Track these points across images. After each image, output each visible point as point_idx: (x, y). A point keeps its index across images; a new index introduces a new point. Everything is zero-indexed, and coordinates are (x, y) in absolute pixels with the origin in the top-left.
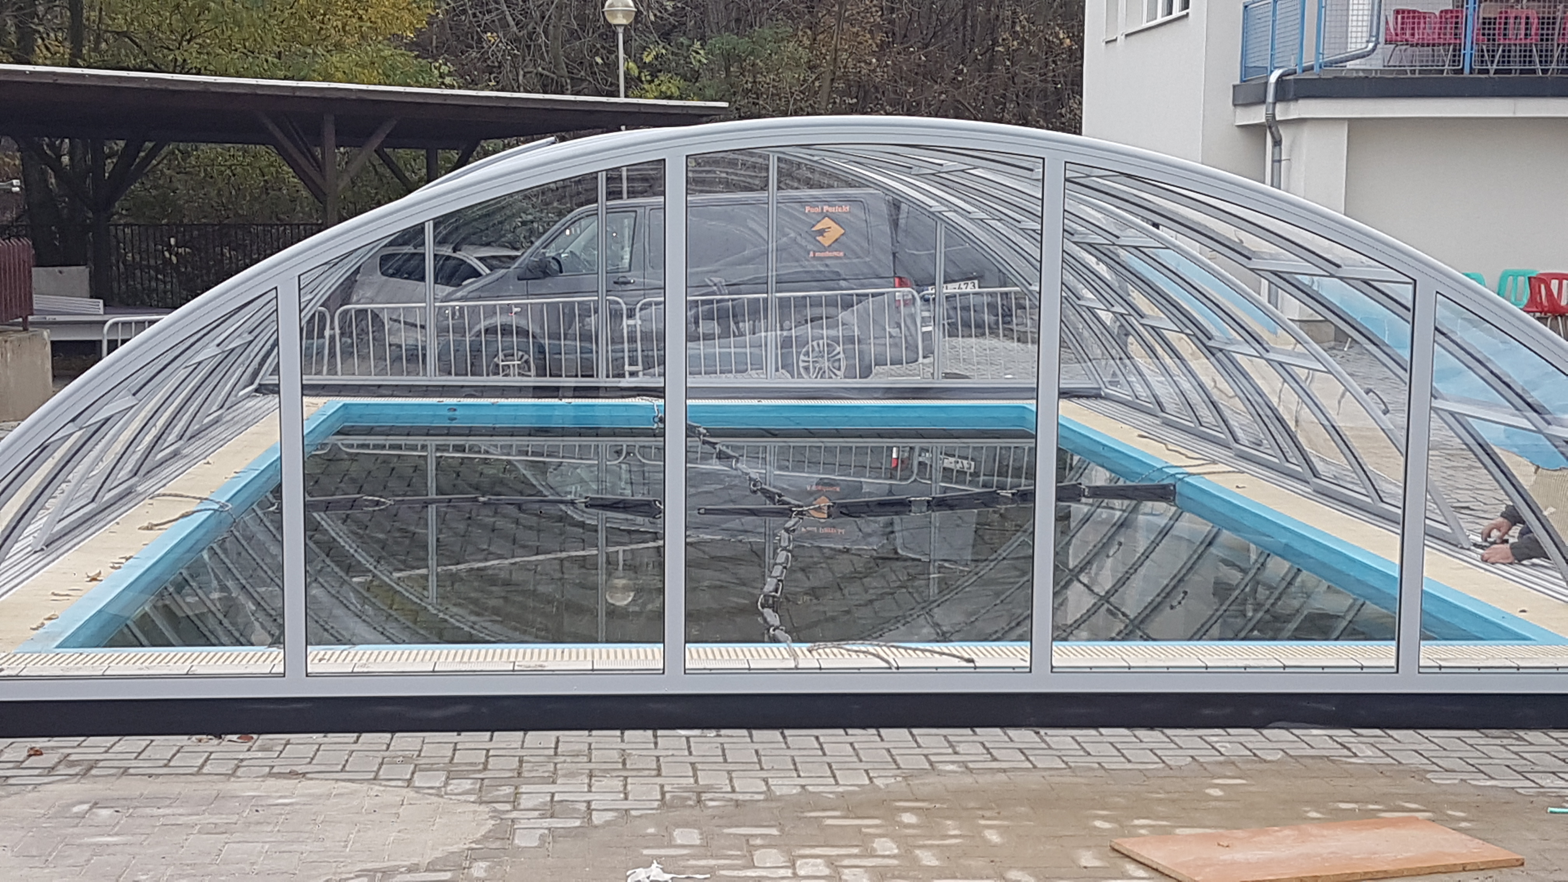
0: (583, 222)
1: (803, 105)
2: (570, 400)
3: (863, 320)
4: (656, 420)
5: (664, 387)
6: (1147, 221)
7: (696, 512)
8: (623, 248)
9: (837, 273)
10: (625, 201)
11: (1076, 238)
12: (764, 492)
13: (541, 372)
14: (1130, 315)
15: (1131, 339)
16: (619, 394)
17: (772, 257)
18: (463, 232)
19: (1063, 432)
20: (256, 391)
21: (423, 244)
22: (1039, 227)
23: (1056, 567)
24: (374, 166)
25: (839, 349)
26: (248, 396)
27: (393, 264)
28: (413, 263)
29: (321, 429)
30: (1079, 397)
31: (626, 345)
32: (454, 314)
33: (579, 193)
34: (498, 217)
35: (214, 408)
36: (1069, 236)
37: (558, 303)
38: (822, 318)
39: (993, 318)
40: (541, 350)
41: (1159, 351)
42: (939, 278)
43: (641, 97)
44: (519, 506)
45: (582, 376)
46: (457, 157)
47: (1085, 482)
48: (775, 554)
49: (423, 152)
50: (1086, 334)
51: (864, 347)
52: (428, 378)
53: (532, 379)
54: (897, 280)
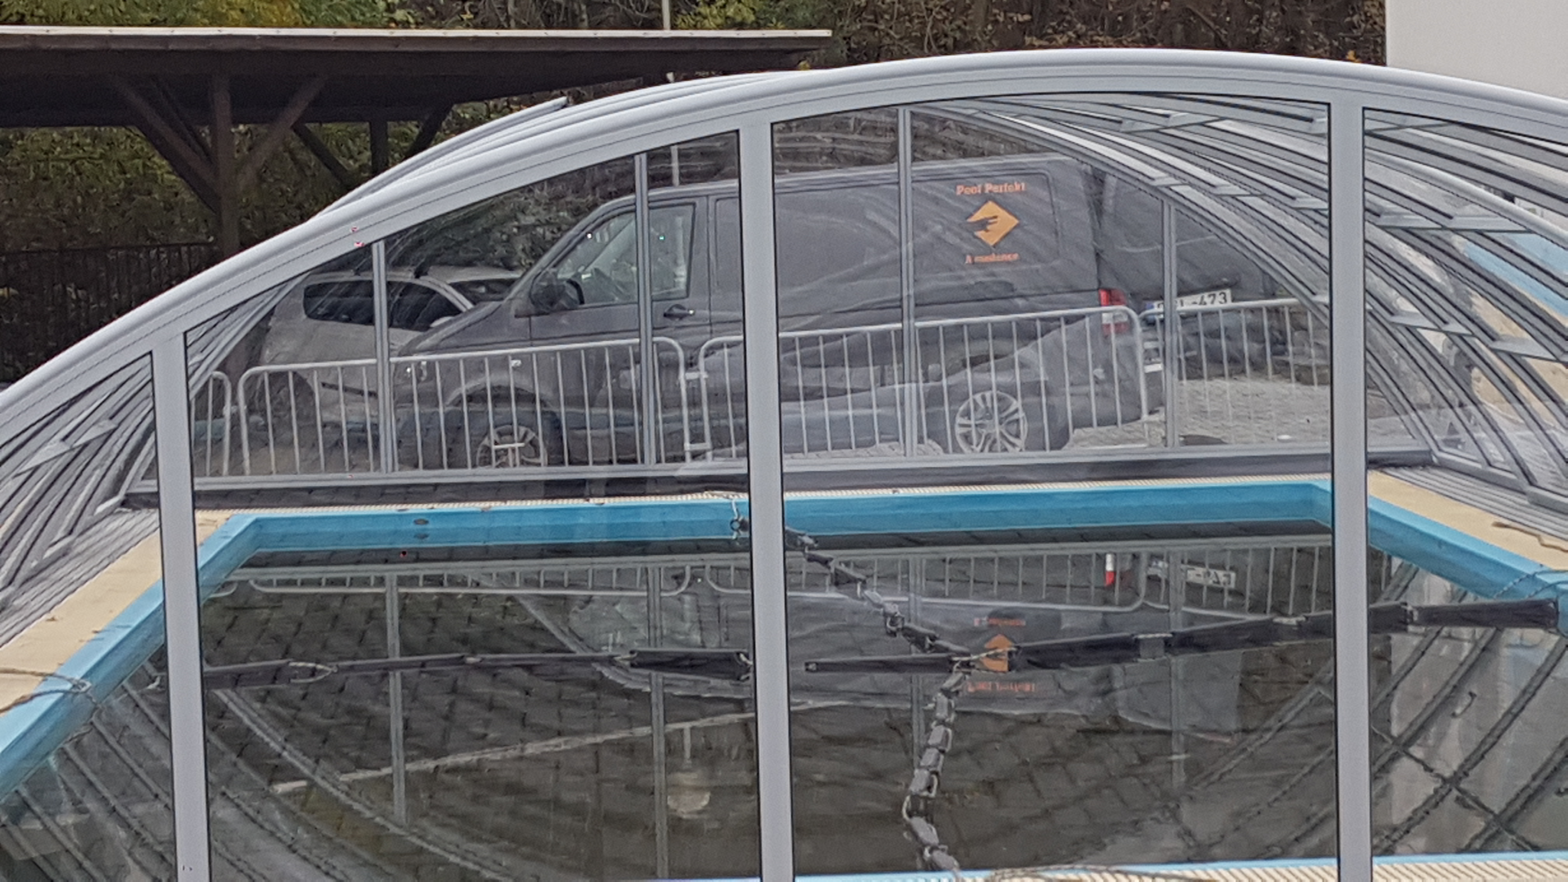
0: (614, 224)
1: (947, 27)
2: (601, 500)
3: (1053, 358)
4: (736, 525)
5: (748, 475)
6: (1496, 191)
7: (803, 668)
8: (675, 263)
9: (1009, 286)
10: (677, 189)
11: (1384, 220)
12: (909, 633)
13: (556, 460)
14: (1473, 335)
15: (1476, 372)
16: (678, 488)
17: (908, 265)
18: (429, 249)
19: (1376, 524)
20: (123, 504)
21: (370, 267)
22: (1326, 206)
23: (1372, 735)
24: (291, 152)
25: (1016, 404)
26: (111, 513)
27: (325, 301)
28: (354, 300)
29: (220, 561)
30: (1396, 466)
31: (685, 412)
32: (419, 374)
33: (606, 181)
34: (482, 224)
35: (60, 534)
36: (1373, 218)
37: (578, 350)
38: (988, 360)
39: (1256, 346)
40: (554, 424)
41: (1523, 390)
42: (1170, 286)
43: (695, 27)
44: (529, 668)
45: (620, 461)
46: (417, 131)
47: (1412, 602)
48: (928, 730)
49: (366, 126)
50: (1405, 366)
51: (1055, 400)
52: (384, 474)
53: (543, 469)
54: (1103, 294)
